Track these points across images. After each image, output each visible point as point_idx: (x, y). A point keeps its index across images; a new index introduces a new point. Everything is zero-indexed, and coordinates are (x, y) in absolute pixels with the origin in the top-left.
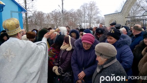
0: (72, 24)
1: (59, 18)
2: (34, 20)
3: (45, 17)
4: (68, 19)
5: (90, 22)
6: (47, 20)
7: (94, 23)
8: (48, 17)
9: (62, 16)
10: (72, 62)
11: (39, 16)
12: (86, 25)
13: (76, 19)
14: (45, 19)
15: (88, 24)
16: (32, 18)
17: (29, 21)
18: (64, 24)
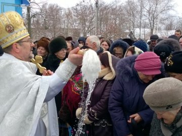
0: (114, 30)
1: (88, 18)
2: (41, 21)
3: (64, 15)
4: (107, 19)
5: (151, 26)
6: (66, 21)
7: (160, 29)
8: (68, 15)
9: (96, 14)
10: (111, 105)
11: (53, 12)
12: (142, 33)
13: (123, 21)
14: (63, 19)
15: (148, 30)
16: (39, 17)
17: (33, 22)
18: (99, 30)
